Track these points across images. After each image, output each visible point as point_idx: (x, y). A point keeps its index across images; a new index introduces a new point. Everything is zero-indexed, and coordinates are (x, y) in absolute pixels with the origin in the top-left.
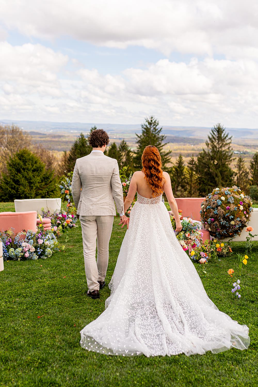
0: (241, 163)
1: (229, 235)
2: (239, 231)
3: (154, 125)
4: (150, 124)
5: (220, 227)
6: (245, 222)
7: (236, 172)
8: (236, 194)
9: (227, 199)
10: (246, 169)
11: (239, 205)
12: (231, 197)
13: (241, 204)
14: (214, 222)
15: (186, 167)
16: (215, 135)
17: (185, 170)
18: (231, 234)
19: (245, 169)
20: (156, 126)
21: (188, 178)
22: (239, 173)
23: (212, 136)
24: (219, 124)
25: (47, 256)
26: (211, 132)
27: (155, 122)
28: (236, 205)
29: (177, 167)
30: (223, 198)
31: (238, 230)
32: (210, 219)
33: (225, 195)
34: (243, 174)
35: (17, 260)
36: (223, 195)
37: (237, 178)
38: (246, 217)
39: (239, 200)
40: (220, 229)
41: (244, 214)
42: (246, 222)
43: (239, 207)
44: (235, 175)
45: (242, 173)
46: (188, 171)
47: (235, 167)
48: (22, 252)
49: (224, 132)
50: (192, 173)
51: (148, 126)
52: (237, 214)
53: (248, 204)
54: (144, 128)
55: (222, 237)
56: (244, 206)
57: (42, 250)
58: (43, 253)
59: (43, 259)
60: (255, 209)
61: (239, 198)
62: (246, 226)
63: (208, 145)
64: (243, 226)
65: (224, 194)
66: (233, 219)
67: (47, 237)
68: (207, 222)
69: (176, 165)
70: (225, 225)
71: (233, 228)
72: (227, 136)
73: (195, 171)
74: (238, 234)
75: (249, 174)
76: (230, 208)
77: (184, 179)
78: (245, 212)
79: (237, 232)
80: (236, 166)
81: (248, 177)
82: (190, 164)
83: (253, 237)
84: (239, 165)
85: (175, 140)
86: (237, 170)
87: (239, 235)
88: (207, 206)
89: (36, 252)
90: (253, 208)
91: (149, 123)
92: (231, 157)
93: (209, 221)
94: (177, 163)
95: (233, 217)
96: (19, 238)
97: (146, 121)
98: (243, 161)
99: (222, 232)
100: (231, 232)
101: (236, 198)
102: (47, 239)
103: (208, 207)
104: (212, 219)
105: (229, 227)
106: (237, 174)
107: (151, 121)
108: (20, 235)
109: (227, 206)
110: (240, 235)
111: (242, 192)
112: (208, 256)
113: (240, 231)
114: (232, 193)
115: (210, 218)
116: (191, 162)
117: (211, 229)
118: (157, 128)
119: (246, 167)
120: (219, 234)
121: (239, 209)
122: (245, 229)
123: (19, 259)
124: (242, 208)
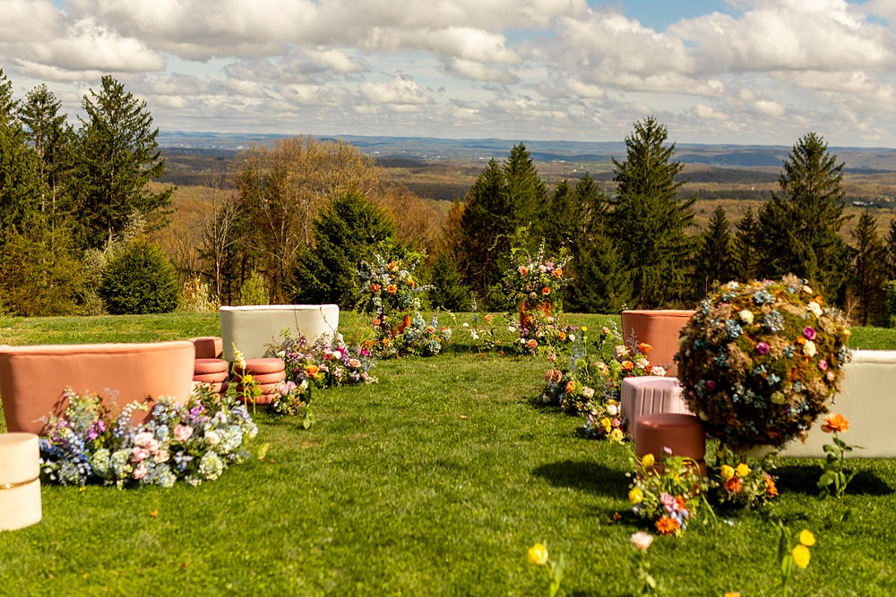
0: (869, 227)
1: (768, 437)
2: (801, 427)
3: (656, 139)
4: (647, 136)
5: (735, 411)
6: (822, 399)
7: (854, 247)
8: (793, 304)
9: (759, 318)
10: (880, 242)
11: (801, 340)
12: (774, 311)
13: (807, 337)
14: (714, 393)
15: (733, 235)
16: (803, 162)
17: (730, 243)
18: (772, 435)
19: (878, 240)
20: (661, 140)
21: (737, 261)
22: (863, 249)
23: (795, 162)
24: (813, 135)
25: (202, 477)
26: (793, 154)
27: (657, 131)
28: (793, 339)
29: (710, 236)
30: (747, 315)
31: (796, 424)
32: (703, 381)
33: (755, 305)
34: (873, 253)
35: (115, 484)
36: (747, 306)
37: (858, 261)
38: (825, 380)
39: (804, 322)
40: (737, 418)
41: (821, 370)
42: (827, 396)
43: (801, 345)
44: (853, 256)
45: (869, 251)
46: (738, 246)
47: (853, 235)
48: (129, 462)
49: (825, 153)
50: (747, 250)
51: (642, 142)
52: (793, 369)
53: (835, 336)
54: (633, 147)
55: (742, 443)
56: (820, 343)
57: (189, 458)
58: (193, 468)
59: (189, 486)
60: (858, 354)
61: (803, 316)
62: (825, 411)
63: (784, 182)
64: (814, 408)
65: (751, 300)
66: (778, 387)
67: (215, 420)
68: (695, 391)
69: (709, 230)
70: (752, 404)
71: (778, 415)
72: (831, 163)
73: (753, 245)
74: (799, 435)
75: (888, 253)
76: (768, 347)
77: (728, 262)
78: (823, 362)
79: (792, 430)
80: (856, 234)
81: (885, 260)
82: (742, 228)
83: (850, 449)
84: (862, 233)
85: (712, 176)
86: (858, 244)
87: (803, 441)
88: (693, 340)
89: (172, 463)
90: (853, 351)
91: (643, 134)
92: (841, 213)
93: (699, 389)
94: (711, 227)
95: (777, 379)
96: (128, 419)
97: (636, 130)
98: (873, 223)
99: (744, 429)
100: (774, 430)
101: (792, 315)
102: (213, 425)
103: (697, 342)
104: (709, 382)
105: (767, 412)
106: (858, 252)
107: (650, 130)
108: (131, 411)
109: (759, 341)
110: (807, 441)
111: (814, 297)
112: (689, 508)
113: (803, 425)
114: (780, 300)
115: (703, 378)
116: (745, 225)
117: (706, 414)
118: (662, 146)
119: (880, 236)
120: (734, 432)
121: (802, 353)
122: (822, 419)
123: (119, 483)
124: (811, 348)
